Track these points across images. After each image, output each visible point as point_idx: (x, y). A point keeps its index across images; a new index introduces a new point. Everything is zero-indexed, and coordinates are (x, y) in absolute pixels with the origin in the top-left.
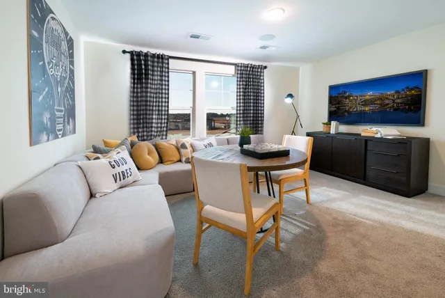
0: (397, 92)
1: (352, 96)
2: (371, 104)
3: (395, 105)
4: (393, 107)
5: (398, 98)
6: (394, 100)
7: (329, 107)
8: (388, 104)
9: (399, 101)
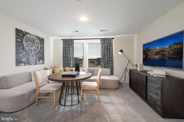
0: (170, 47)
1: (151, 50)
2: (158, 54)
3: (169, 55)
4: (168, 56)
5: (171, 50)
6: (168, 52)
7: (143, 56)
8: (165, 54)
9: (171, 52)
